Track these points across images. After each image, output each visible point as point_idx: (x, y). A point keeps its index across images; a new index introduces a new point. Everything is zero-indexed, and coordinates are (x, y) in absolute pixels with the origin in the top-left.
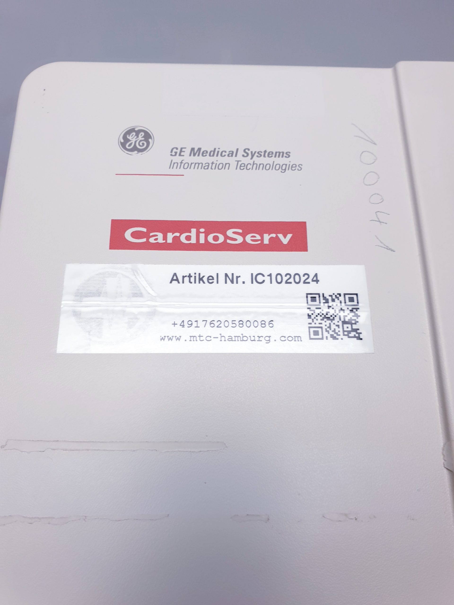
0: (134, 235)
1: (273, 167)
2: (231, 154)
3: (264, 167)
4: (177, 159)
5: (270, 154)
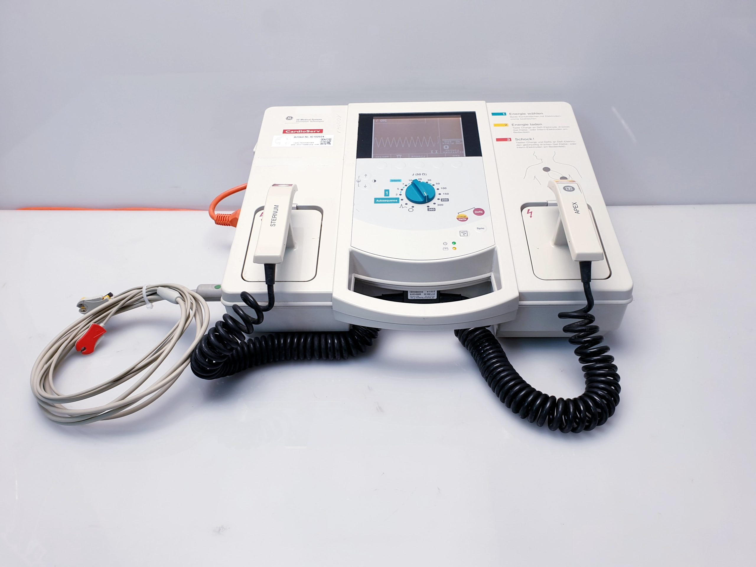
0: (288, 132)
1: (318, 121)
2: (309, 120)
3: (316, 121)
4: (298, 121)
5: (318, 120)
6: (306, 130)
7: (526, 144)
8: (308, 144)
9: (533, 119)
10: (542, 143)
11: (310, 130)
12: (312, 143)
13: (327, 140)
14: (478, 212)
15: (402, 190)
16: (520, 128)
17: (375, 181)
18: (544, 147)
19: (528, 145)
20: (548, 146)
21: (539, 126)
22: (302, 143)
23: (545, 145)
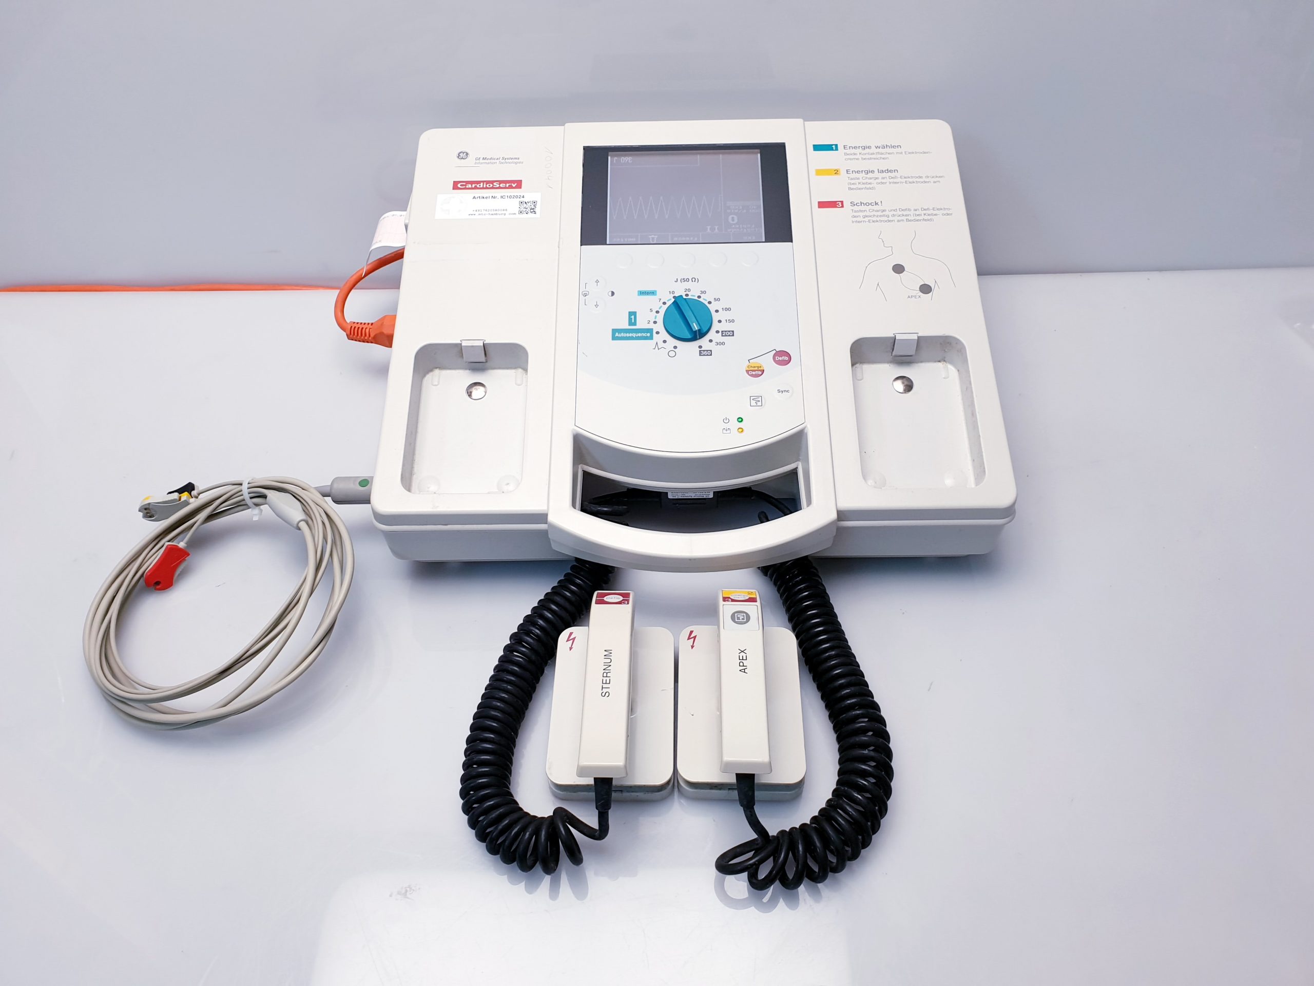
0: (461, 185)
1: (513, 163)
2: (498, 159)
3: (509, 163)
4: (478, 161)
5: (512, 159)
6: (492, 182)
7: (868, 214)
8: (497, 212)
9: (883, 159)
10: (895, 213)
11: (501, 182)
12: (504, 210)
13: (529, 204)
14: (780, 359)
15: (657, 312)
16: (858, 179)
17: (613, 294)
18: (899, 221)
19: (870, 216)
20: (904, 218)
21: (892, 175)
22: (486, 210)
23: (899, 216)
